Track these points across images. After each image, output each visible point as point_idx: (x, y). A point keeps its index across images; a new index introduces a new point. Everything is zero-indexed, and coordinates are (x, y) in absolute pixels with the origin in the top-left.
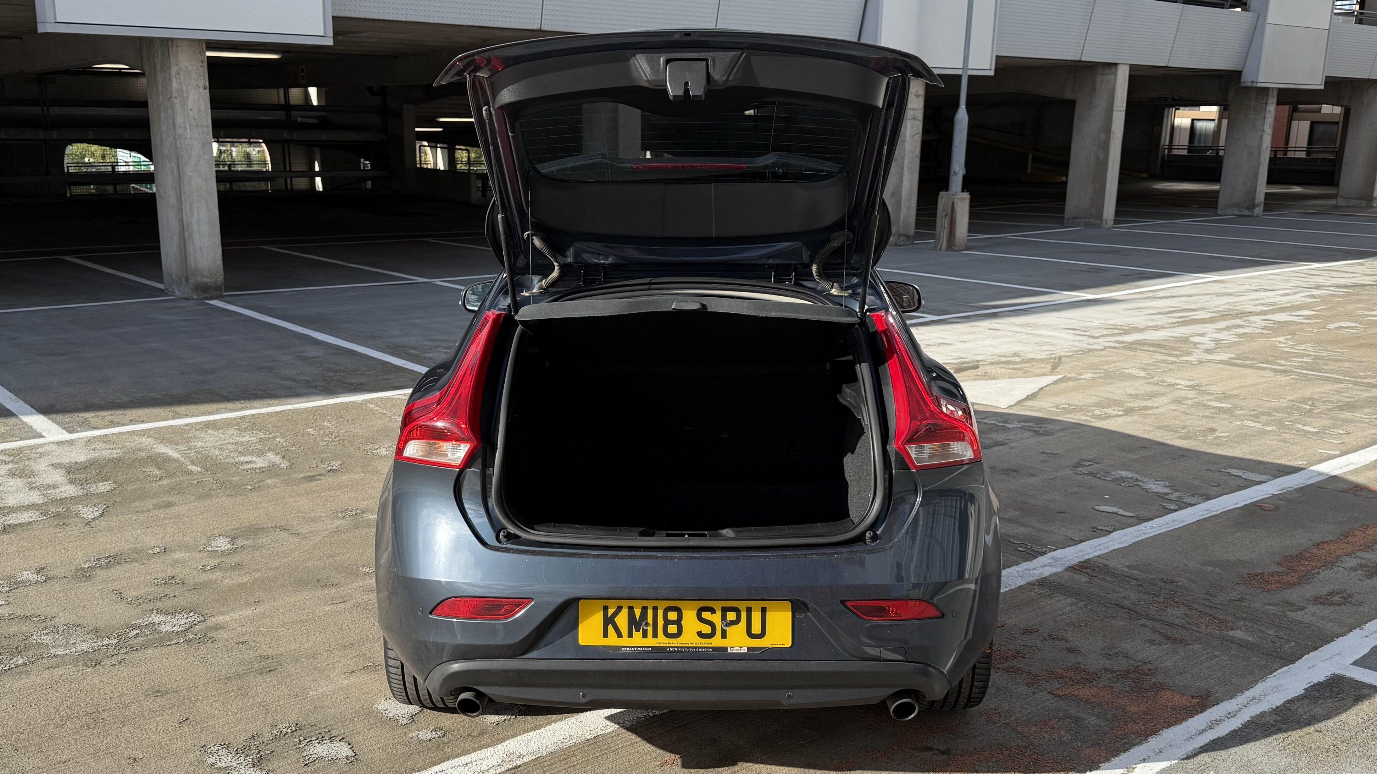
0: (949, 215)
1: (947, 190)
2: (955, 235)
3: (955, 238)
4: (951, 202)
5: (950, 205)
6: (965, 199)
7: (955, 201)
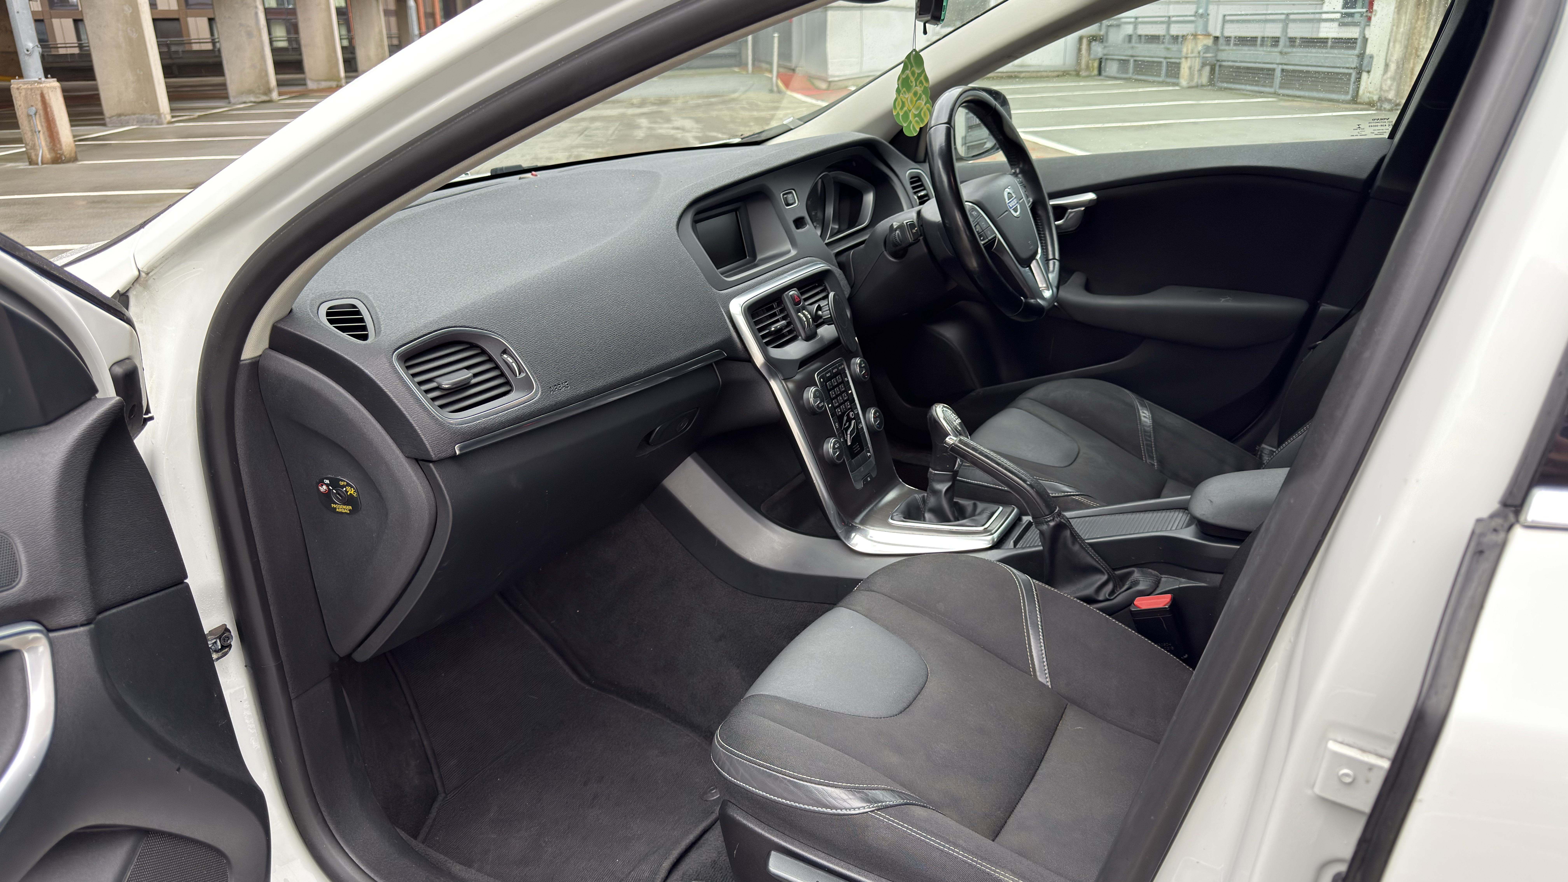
0: (41, 112)
1: (21, 76)
2: (59, 142)
3: (61, 145)
4: (39, 92)
5: (39, 98)
6: (56, 89)
7: (45, 92)
